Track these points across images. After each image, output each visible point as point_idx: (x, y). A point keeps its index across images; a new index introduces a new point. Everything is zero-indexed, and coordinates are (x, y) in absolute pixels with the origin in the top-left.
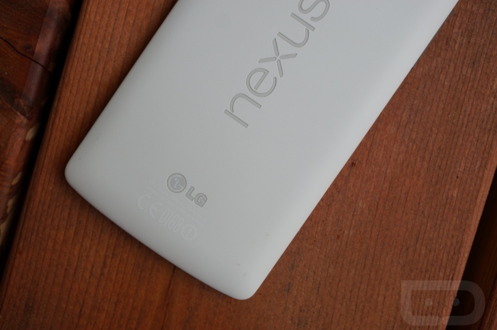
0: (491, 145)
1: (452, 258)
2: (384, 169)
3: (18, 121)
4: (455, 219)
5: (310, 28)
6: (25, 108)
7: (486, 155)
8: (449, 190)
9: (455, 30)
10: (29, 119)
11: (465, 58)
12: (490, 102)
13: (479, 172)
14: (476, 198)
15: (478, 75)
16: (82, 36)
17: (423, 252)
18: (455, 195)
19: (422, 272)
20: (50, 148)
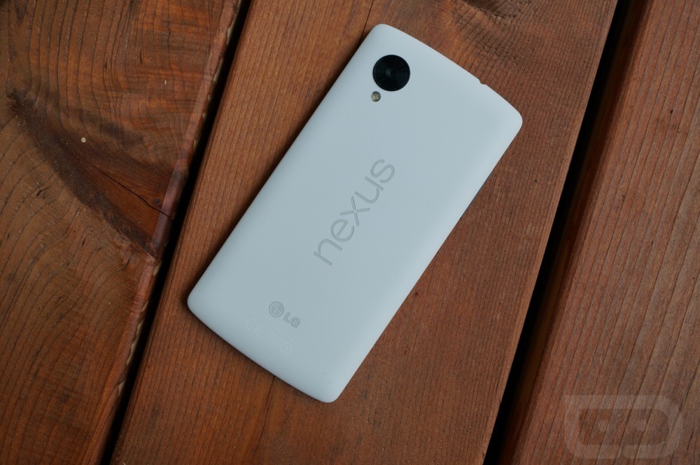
0: (526, 278)
2: (441, 297)
3: (148, 260)
4: (498, 337)
5: (379, 188)
6: (154, 250)
7: (522, 286)
8: (493, 314)
9: (496, 187)
10: (156, 258)
11: (504, 209)
12: (525, 243)
13: (516, 300)
14: (515, 321)
15: (515, 223)
16: (200, 193)
17: (474, 364)
18: (498, 318)
19: (473, 381)
20: (174, 282)
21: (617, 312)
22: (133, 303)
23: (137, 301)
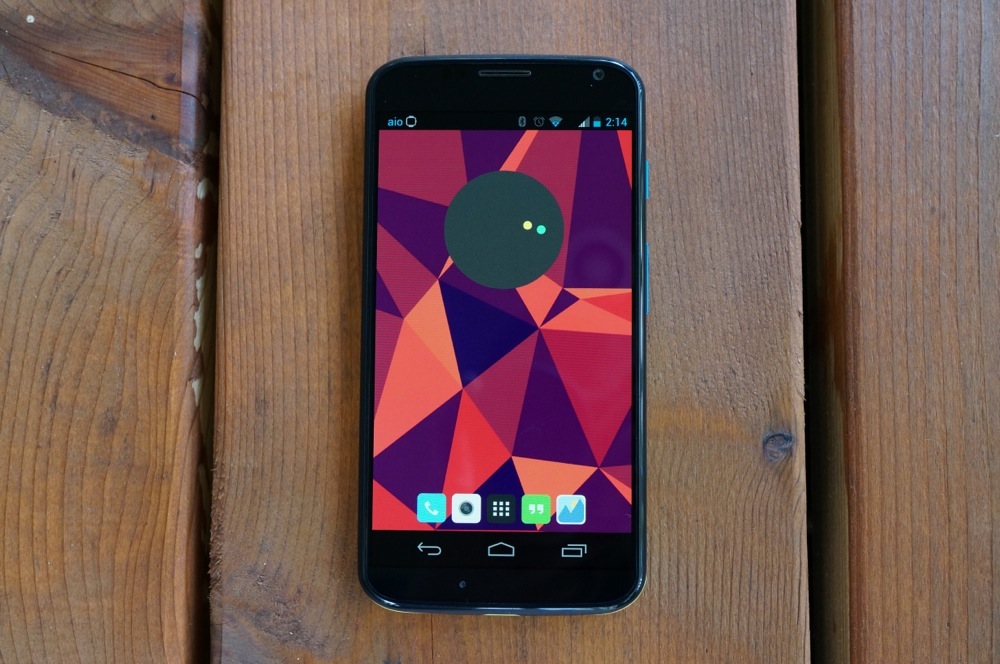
0: (780, 23)
1: (779, 174)
3: (183, 172)
4: (765, 125)
6: (188, 153)
7: (777, 36)
8: (746, 91)
10: (197, 168)
13: (775, 60)
18: (755, 96)
21: (936, 32)
22: (177, 244)
23: (183, 239)
